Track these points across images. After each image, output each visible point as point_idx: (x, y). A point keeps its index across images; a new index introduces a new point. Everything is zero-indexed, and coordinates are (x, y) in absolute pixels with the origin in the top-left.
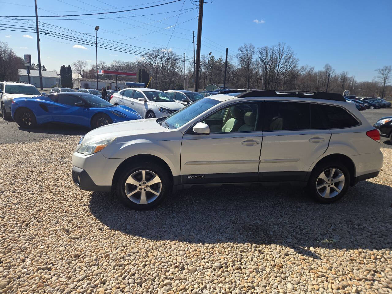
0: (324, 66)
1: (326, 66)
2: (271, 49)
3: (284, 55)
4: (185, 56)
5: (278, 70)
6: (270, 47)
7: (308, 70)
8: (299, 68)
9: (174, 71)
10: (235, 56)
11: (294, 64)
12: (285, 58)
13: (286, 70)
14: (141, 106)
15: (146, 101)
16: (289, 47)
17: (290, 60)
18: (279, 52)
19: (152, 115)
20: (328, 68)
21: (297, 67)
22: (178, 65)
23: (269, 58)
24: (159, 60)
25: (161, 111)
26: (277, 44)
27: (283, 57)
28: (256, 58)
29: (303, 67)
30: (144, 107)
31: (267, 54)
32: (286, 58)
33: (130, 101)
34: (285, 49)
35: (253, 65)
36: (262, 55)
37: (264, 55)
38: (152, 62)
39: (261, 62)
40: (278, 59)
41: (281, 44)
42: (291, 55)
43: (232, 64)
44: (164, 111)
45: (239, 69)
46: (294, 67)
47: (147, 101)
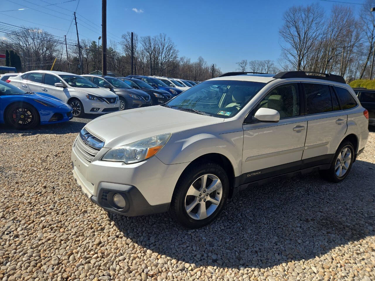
0: (198, 58)
1: (199, 58)
2: (153, 39)
3: (166, 46)
4: (66, 38)
5: (162, 60)
6: (152, 37)
7: (185, 61)
8: (178, 59)
9: (51, 54)
10: (118, 43)
11: (175, 55)
12: (166, 49)
13: (168, 60)
14: (59, 93)
15: (65, 87)
16: (169, 38)
17: (171, 51)
18: (161, 42)
19: (77, 104)
20: (201, 60)
21: (178, 57)
22: (56, 48)
23: (153, 48)
24: (30, 41)
25: (90, 99)
26: (159, 35)
27: (165, 48)
28: (139, 47)
29: (182, 59)
30: (64, 94)
31: (150, 43)
32: (168, 48)
33: (40, 87)
34: (166, 40)
35: (138, 53)
36: (146, 44)
37: (147, 44)
38: (21, 44)
39: (145, 51)
40: (161, 49)
41: (162, 35)
42: (172, 46)
43: (116, 51)
44: (94, 99)
45: (123, 57)
46: (175, 57)
47: (67, 87)
